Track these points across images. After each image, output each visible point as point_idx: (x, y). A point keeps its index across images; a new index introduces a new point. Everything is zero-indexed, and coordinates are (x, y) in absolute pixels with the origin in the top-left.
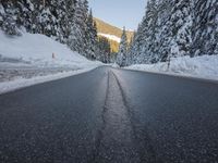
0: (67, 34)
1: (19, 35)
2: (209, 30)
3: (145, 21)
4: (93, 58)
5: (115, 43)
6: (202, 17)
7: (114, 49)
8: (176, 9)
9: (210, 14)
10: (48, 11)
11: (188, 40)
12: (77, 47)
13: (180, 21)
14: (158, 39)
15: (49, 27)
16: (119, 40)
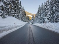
0: (18, 16)
1: (6, 18)
2: (55, 15)
4: (25, 21)
5: (31, 17)
6: (52, 12)
7: (30, 19)
8: (46, 10)
9: (54, 11)
10: (14, 11)
11: (49, 17)
12: (21, 19)
13: (47, 13)
14: (42, 17)
15: (14, 14)
16: (32, 16)
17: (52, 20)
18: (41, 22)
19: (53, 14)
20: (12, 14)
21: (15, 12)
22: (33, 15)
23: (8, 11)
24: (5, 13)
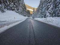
0: (18, 10)
2: (57, 9)
3: (40, 6)
4: (25, 16)
6: (55, 5)
7: (31, 13)
8: (48, 3)
9: (57, 4)
11: (51, 11)
12: (21, 13)
13: (49, 6)
14: (43, 11)
15: (13, 8)
17: (54, 14)
18: (42, 17)
19: (56, 7)
20: (11, 8)
21: (14, 6)
22: (34, 9)
23: (6, 4)
24: (4, 7)
